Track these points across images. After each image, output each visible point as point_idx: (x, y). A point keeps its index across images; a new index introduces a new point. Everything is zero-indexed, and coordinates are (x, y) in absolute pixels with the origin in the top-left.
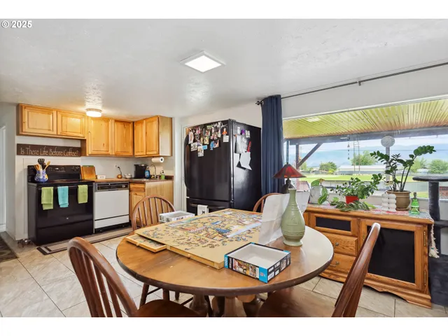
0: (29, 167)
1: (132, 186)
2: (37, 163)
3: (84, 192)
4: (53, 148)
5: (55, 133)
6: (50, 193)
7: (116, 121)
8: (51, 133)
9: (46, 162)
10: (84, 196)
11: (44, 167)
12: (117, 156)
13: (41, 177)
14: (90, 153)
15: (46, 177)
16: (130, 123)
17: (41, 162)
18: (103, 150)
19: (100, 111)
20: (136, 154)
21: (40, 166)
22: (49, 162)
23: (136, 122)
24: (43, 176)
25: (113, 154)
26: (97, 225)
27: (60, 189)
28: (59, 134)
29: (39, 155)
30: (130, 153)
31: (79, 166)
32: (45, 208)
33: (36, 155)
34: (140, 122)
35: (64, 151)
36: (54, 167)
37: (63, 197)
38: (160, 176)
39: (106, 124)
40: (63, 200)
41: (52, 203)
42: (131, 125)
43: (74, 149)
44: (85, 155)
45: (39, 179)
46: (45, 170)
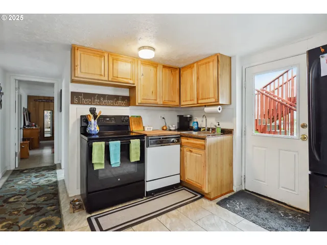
0: (82, 117)
1: (184, 140)
2: (89, 113)
3: (136, 148)
4: (104, 96)
5: (107, 79)
6: (102, 149)
7: (164, 67)
8: (102, 78)
9: (97, 112)
10: (137, 153)
11: (95, 117)
12: (165, 106)
13: (93, 129)
14: (139, 102)
15: (97, 129)
16: (177, 69)
17: (93, 111)
18: (151, 98)
19: (154, 49)
20: (182, 103)
21: (92, 116)
22: (100, 112)
23: (183, 68)
24: (94, 128)
25: (162, 103)
26: (149, 187)
27: (112, 143)
28: (110, 79)
29: (91, 104)
30: (177, 103)
31: (128, 116)
32: (96, 168)
33: (89, 104)
34: (190, 66)
35: (115, 100)
36: (105, 117)
37: (115, 155)
38: (214, 130)
39: (155, 69)
40: (116, 159)
41: (103, 162)
42: (177, 71)
43: (124, 98)
44: (135, 105)
45: (91, 130)
46: (96, 121)
